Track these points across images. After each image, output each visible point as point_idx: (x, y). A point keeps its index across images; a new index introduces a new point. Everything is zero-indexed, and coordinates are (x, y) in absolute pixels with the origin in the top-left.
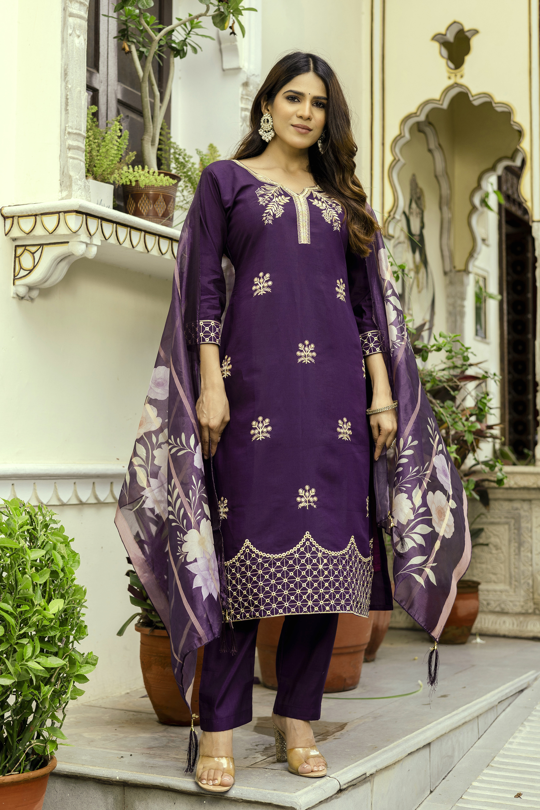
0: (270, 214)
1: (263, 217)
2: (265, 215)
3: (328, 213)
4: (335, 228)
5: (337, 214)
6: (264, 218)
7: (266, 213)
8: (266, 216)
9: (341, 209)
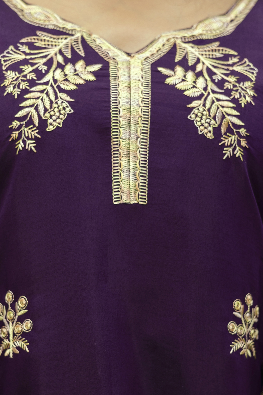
0: (30, 122)
1: (12, 130)
2: (15, 124)
3: (208, 106)
4: (228, 152)
5: (238, 107)
6: (15, 135)
7: (20, 119)
8: (20, 126)
9: (252, 93)
